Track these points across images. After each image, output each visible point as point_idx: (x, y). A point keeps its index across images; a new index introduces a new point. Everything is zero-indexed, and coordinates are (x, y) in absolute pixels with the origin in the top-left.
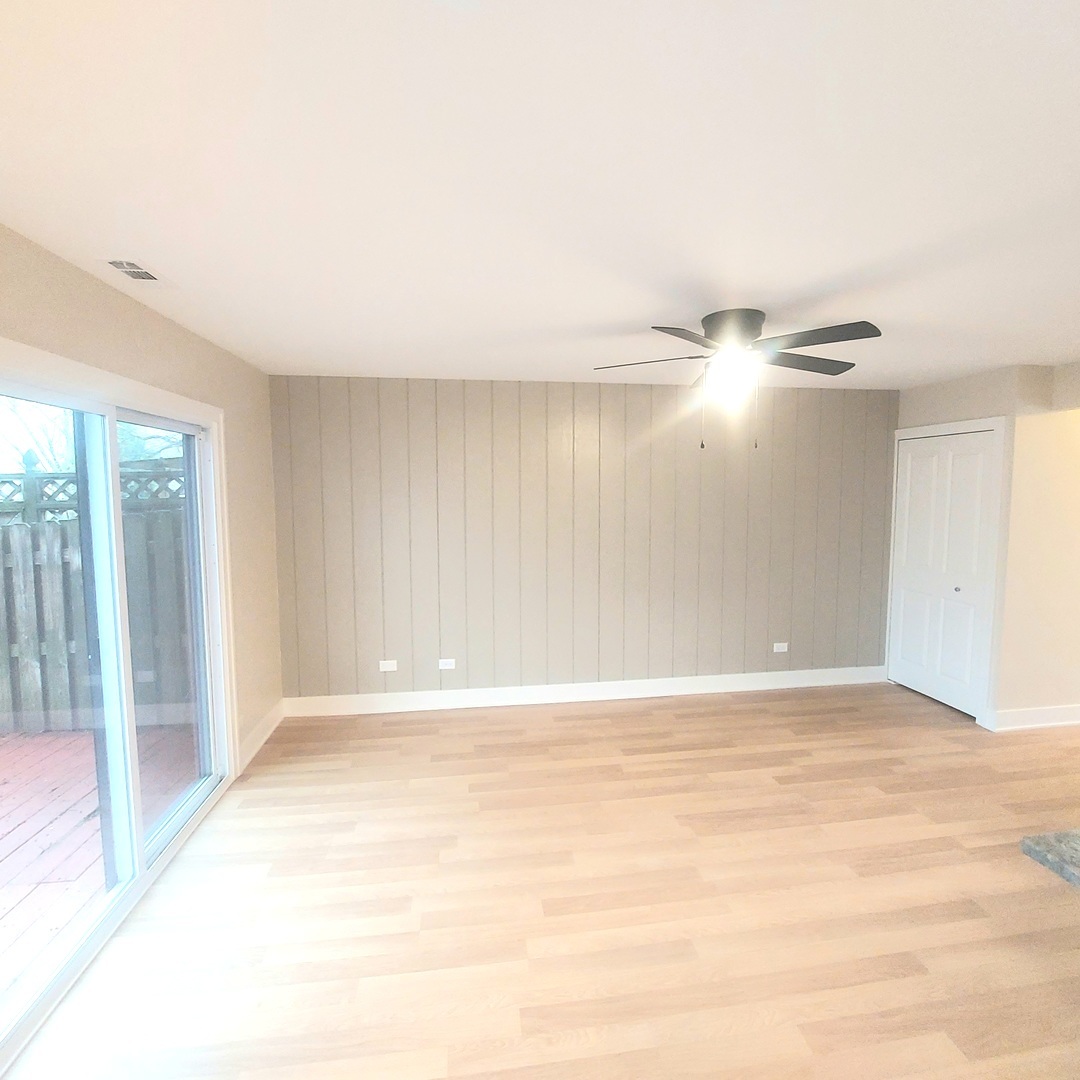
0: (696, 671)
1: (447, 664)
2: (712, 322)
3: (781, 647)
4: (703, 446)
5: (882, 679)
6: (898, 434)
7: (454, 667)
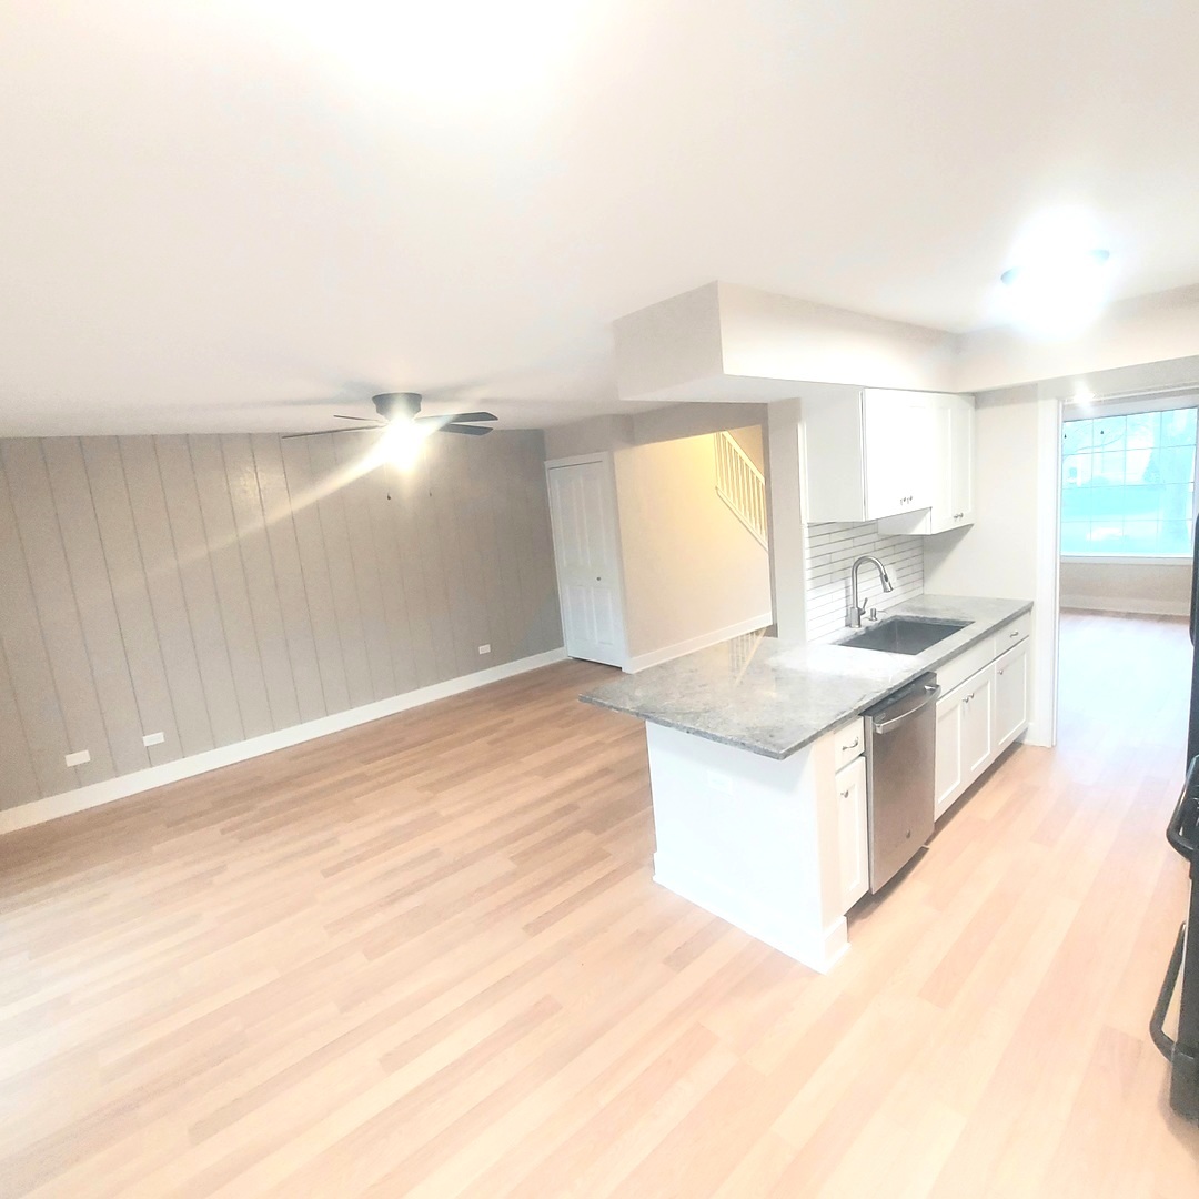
0: (418, 684)
1: (156, 739)
2: (382, 401)
3: (485, 649)
4: (389, 498)
5: (565, 658)
6: (548, 464)
7: (163, 740)
